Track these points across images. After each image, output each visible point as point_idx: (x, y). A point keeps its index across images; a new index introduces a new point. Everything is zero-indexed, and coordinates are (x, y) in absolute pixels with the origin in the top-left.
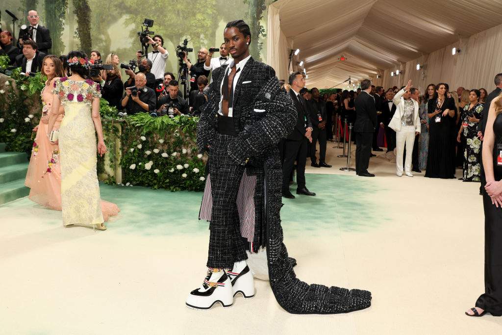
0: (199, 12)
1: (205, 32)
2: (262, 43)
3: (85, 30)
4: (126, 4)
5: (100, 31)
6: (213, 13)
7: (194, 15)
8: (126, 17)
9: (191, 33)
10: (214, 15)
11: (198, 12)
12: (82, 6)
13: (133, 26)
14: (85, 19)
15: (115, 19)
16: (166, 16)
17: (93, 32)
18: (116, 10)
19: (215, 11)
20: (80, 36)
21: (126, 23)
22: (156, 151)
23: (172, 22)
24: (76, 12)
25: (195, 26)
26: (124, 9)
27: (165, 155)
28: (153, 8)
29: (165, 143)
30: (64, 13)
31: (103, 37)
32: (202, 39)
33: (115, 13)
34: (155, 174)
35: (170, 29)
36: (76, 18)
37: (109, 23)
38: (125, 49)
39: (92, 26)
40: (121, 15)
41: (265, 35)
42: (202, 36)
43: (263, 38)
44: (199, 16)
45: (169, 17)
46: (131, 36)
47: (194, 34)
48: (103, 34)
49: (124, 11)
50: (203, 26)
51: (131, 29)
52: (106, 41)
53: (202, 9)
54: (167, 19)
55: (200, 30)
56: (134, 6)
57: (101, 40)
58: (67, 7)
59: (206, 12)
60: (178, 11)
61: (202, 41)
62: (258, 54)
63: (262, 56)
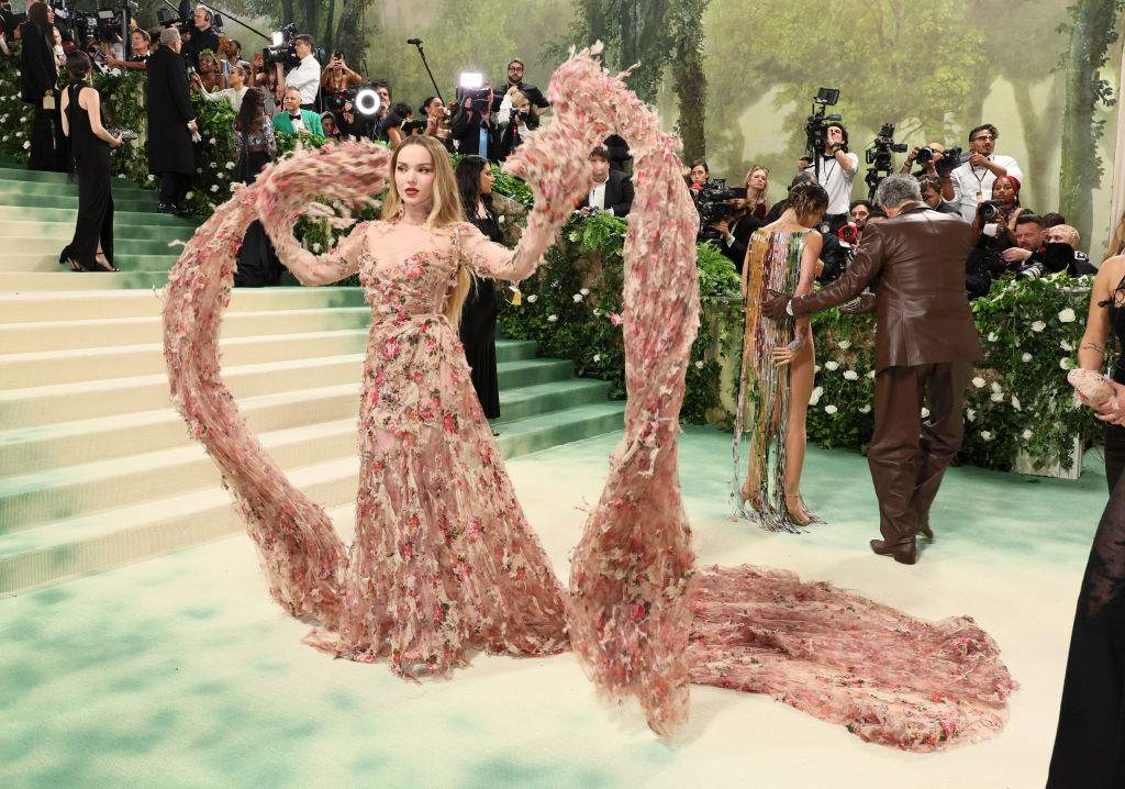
0: (944, 64)
1: (957, 107)
2: (1103, 122)
3: (693, 121)
4: (780, 63)
5: (723, 122)
6: (978, 62)
7: (931, 70)
8: (778, 89)
9: (921, 112)
10: (979, 67)
11: (940, 63)
12: (689, 76)
13: (791, 107)
14: (695, 101)
15: (754, 96)
16: (864, 79)
17: (709, 127)
18: (758, 76)
19: (982, 58)
20: (683, 135)
21: (778, 103)
22: (831, 366)
23: (879, 90)
24: (677, 89)
25: (933, 95)
26: (773, 71)
27: (850, 375)
28: (838, 65)
29: (851, 349)
30: (655, 92)
31: (728, 134)
32: (947, 123)
33: (756, 83)
34: (827, 415)
35: (874, 106)
36: (677, 99)
37: (742, 106)
38: (773, 156)
39: (707, 112)
40: (767, 85)
41: (1112, 103)
42: (948, 116)
43: (1105, 108)
44: (942, 73)
45: (872, 81)
46: (786, 129)
47: (929, 113)
48: (729, 127)
49: (775, 77)
50: (951, 94)
51: (787, 114)
52: (733, 142)
53: (951, 58)
54: (866, 86)
55: (943, 103)
56: (796, 64)
57: (726, 141)
58: (661, 80)
59: (962, 61)
60: (894, 67)
61: (947, 127)
62: (1092, 148)
63: (1100, 152)
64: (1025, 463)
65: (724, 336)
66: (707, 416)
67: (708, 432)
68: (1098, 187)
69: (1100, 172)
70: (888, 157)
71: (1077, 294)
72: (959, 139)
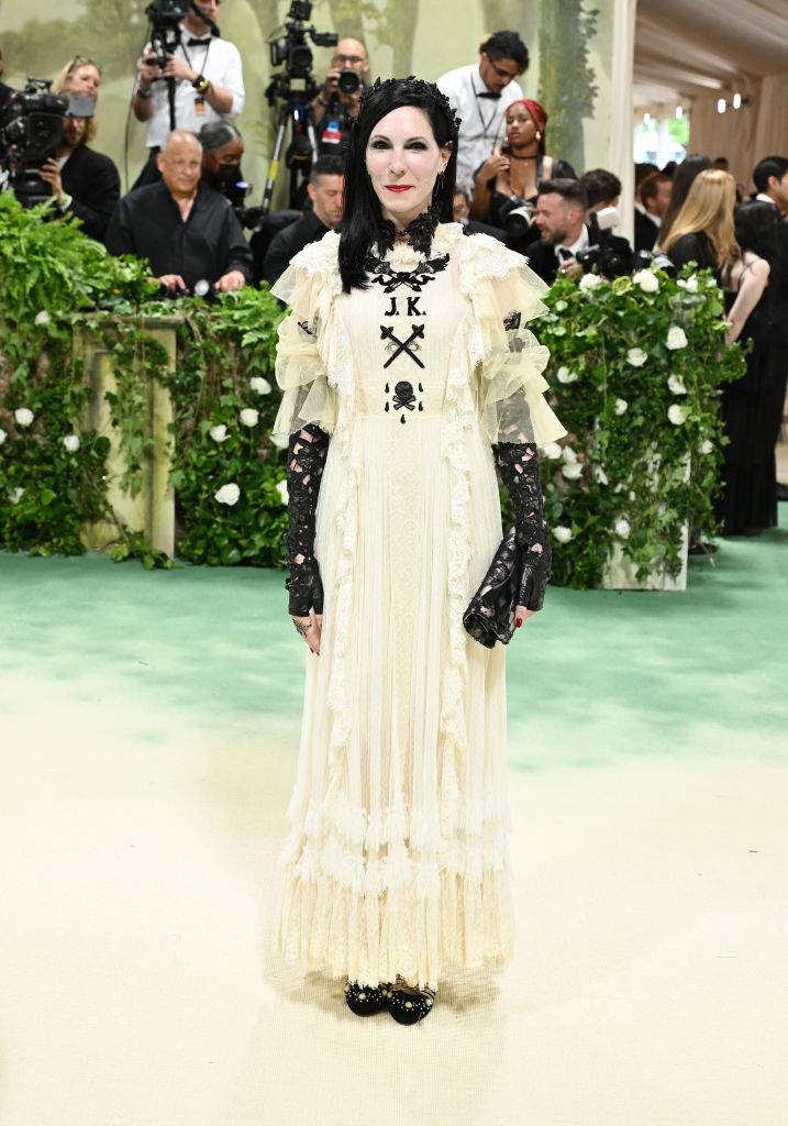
2: (595, 12)
62: (581, 54)
63: (593, 60)
64: (618, 571)
65: (110, 384)
66: (84, 539)
67: (94, 568)
68: (591, 115)
69: (592, 92)
70: (308, 55)
71: (686, 307)
72: (384, 21)
